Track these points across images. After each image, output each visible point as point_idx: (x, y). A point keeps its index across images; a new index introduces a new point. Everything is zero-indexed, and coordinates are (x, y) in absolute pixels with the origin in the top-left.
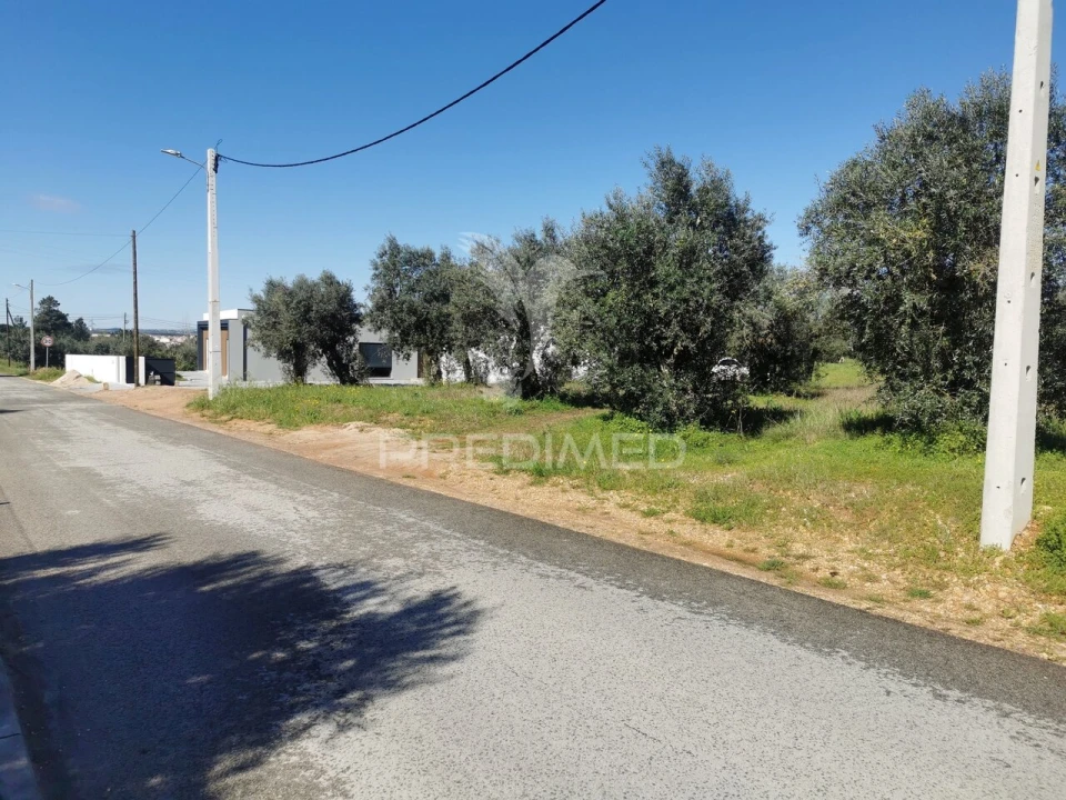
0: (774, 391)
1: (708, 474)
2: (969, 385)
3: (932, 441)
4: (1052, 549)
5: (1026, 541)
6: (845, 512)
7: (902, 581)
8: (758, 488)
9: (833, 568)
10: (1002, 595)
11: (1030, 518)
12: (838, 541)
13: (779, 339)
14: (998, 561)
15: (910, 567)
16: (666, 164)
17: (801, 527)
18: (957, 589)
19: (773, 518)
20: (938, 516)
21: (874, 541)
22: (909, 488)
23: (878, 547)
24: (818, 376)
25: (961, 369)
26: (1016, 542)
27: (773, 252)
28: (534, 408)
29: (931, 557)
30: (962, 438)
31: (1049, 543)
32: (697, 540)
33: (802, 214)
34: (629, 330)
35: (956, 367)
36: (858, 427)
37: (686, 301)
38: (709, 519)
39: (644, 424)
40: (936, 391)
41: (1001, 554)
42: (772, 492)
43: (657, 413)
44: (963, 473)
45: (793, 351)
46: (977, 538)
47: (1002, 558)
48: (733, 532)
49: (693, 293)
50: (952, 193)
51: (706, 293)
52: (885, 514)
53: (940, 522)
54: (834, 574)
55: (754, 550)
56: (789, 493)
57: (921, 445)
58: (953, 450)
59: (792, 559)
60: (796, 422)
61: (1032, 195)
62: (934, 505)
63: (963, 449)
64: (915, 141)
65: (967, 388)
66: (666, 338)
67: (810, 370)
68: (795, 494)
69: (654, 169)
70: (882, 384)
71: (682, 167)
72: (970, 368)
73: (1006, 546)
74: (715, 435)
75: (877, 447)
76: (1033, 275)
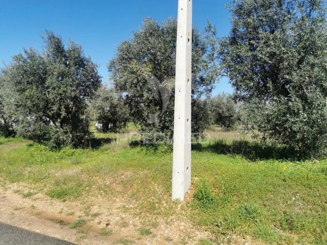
0: (110, 132)
1: (65, 171)
2: (168, 128)
3: (156, 149)
4: (200, 200)
5: (190, 195)
6: (119, 186)
7: (139, 224)
8: (84, 177)
9: (109, 221)
10: (182, 228)
11: (190, 184)
12: (114, 201)
13: (112, 114)
14: (179, 206)
15: (143, 214)
16: (52, 38)
17: (99, 195)
18: (162, 226)
19: (89, 191)
20: (156, 185)
21: (129, 200)
22: (146, 172)
23: (131, 204)
24: (127, 126)
25: (165, 123)
26: (186, 196)
27: (101, 79)
28: (9, 141)
29: (152, 208)
30: (166, 147)
31: (199, 197)
32: (45, 210)
33: (109, 63)
34: (38, 107)
35: (163, 122)
36: (134, 144)
37: (61, 94)
38: (56, 196)
39: (47, 147)
40: (157, 131)
41: (180, 203)
42: (91, 178)
43: (51, 143)
44: (166, 163)
45: (117, 118)
46: (170, 195)
47: (180, 205)
48: (66, 202)
49: (64, 91)
50: (159, 53)
51: (69, 91)
52: (135, 186)
53: (156, 188)
54: (107, 225)
55: (72, 214)
56: (97, 178)
57: (153, 151)
58: (163, 152)
59: (90, 218)
60: (113, 143)
61: (187, 46)
62: (154, 179)
63: (166, 152)
64: (146, 35)
65: (167, 129)
66: (53, 110)
67: (125, 125)
68: (100, 178)
69: (47, 39)
70: (140, 128)
71: (58, 39)
72: (168, 122)
73: (182, 199)
74: (79, 151)
75: (138, 152)
76: (188, 80)
